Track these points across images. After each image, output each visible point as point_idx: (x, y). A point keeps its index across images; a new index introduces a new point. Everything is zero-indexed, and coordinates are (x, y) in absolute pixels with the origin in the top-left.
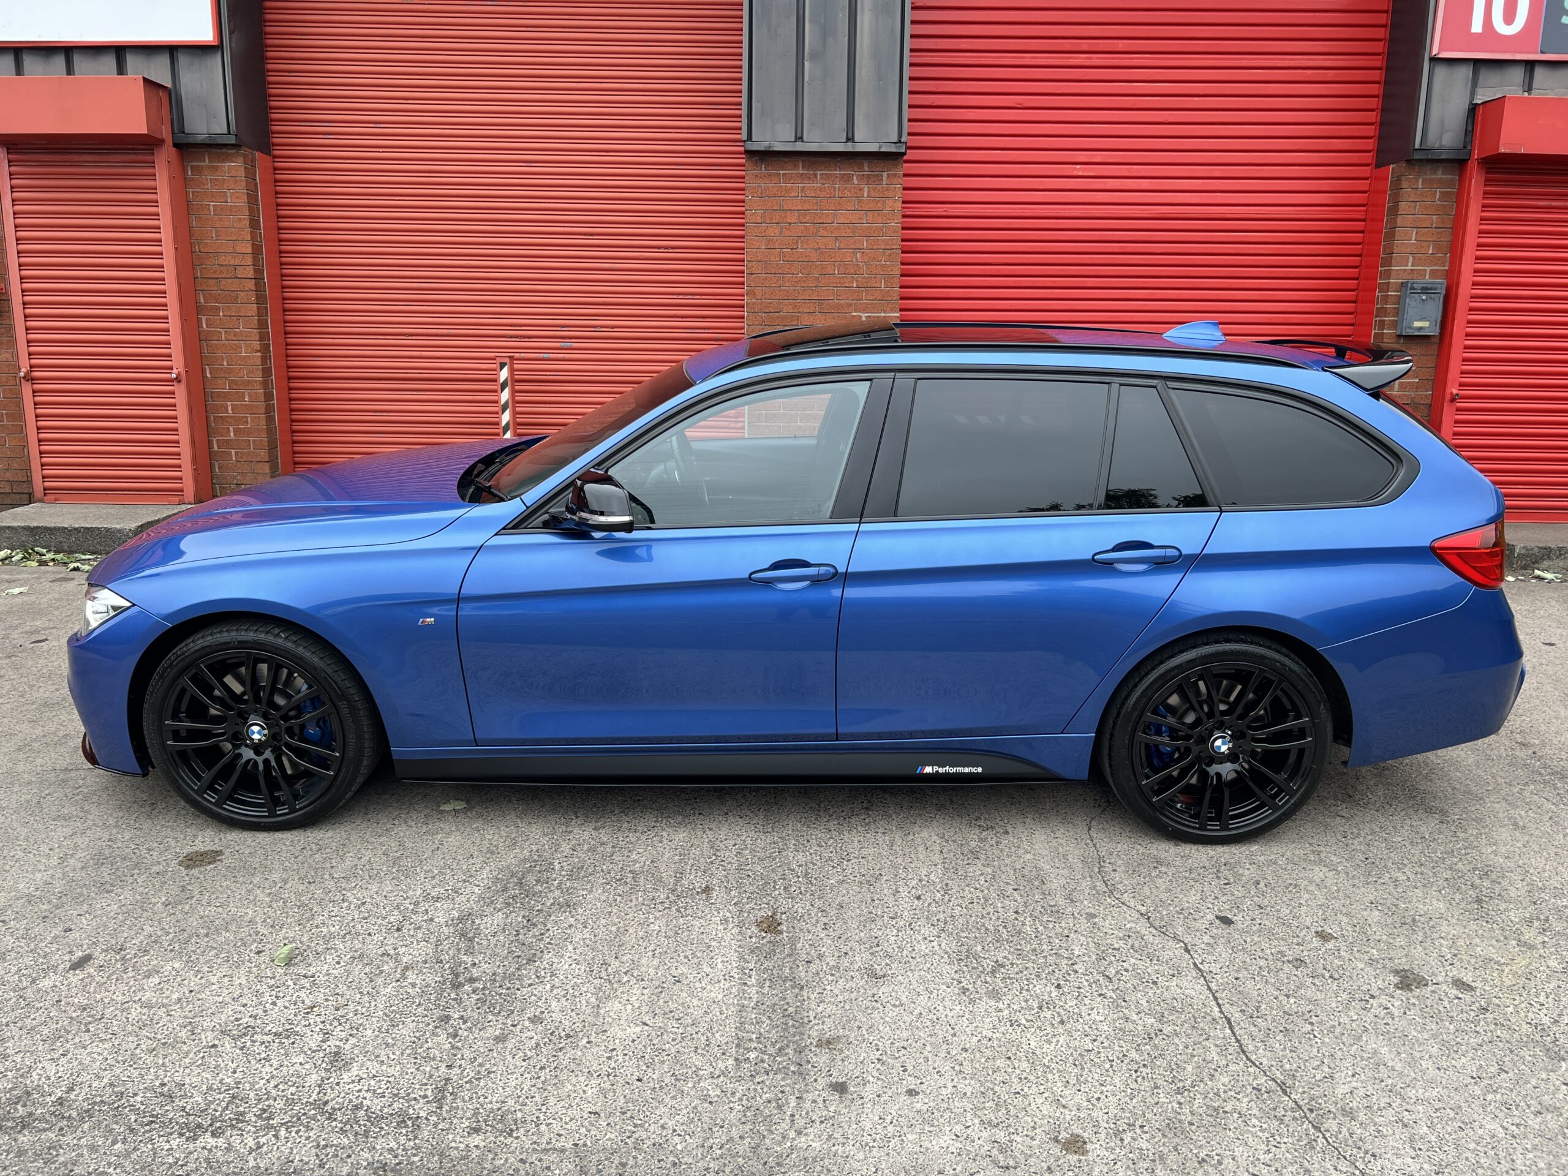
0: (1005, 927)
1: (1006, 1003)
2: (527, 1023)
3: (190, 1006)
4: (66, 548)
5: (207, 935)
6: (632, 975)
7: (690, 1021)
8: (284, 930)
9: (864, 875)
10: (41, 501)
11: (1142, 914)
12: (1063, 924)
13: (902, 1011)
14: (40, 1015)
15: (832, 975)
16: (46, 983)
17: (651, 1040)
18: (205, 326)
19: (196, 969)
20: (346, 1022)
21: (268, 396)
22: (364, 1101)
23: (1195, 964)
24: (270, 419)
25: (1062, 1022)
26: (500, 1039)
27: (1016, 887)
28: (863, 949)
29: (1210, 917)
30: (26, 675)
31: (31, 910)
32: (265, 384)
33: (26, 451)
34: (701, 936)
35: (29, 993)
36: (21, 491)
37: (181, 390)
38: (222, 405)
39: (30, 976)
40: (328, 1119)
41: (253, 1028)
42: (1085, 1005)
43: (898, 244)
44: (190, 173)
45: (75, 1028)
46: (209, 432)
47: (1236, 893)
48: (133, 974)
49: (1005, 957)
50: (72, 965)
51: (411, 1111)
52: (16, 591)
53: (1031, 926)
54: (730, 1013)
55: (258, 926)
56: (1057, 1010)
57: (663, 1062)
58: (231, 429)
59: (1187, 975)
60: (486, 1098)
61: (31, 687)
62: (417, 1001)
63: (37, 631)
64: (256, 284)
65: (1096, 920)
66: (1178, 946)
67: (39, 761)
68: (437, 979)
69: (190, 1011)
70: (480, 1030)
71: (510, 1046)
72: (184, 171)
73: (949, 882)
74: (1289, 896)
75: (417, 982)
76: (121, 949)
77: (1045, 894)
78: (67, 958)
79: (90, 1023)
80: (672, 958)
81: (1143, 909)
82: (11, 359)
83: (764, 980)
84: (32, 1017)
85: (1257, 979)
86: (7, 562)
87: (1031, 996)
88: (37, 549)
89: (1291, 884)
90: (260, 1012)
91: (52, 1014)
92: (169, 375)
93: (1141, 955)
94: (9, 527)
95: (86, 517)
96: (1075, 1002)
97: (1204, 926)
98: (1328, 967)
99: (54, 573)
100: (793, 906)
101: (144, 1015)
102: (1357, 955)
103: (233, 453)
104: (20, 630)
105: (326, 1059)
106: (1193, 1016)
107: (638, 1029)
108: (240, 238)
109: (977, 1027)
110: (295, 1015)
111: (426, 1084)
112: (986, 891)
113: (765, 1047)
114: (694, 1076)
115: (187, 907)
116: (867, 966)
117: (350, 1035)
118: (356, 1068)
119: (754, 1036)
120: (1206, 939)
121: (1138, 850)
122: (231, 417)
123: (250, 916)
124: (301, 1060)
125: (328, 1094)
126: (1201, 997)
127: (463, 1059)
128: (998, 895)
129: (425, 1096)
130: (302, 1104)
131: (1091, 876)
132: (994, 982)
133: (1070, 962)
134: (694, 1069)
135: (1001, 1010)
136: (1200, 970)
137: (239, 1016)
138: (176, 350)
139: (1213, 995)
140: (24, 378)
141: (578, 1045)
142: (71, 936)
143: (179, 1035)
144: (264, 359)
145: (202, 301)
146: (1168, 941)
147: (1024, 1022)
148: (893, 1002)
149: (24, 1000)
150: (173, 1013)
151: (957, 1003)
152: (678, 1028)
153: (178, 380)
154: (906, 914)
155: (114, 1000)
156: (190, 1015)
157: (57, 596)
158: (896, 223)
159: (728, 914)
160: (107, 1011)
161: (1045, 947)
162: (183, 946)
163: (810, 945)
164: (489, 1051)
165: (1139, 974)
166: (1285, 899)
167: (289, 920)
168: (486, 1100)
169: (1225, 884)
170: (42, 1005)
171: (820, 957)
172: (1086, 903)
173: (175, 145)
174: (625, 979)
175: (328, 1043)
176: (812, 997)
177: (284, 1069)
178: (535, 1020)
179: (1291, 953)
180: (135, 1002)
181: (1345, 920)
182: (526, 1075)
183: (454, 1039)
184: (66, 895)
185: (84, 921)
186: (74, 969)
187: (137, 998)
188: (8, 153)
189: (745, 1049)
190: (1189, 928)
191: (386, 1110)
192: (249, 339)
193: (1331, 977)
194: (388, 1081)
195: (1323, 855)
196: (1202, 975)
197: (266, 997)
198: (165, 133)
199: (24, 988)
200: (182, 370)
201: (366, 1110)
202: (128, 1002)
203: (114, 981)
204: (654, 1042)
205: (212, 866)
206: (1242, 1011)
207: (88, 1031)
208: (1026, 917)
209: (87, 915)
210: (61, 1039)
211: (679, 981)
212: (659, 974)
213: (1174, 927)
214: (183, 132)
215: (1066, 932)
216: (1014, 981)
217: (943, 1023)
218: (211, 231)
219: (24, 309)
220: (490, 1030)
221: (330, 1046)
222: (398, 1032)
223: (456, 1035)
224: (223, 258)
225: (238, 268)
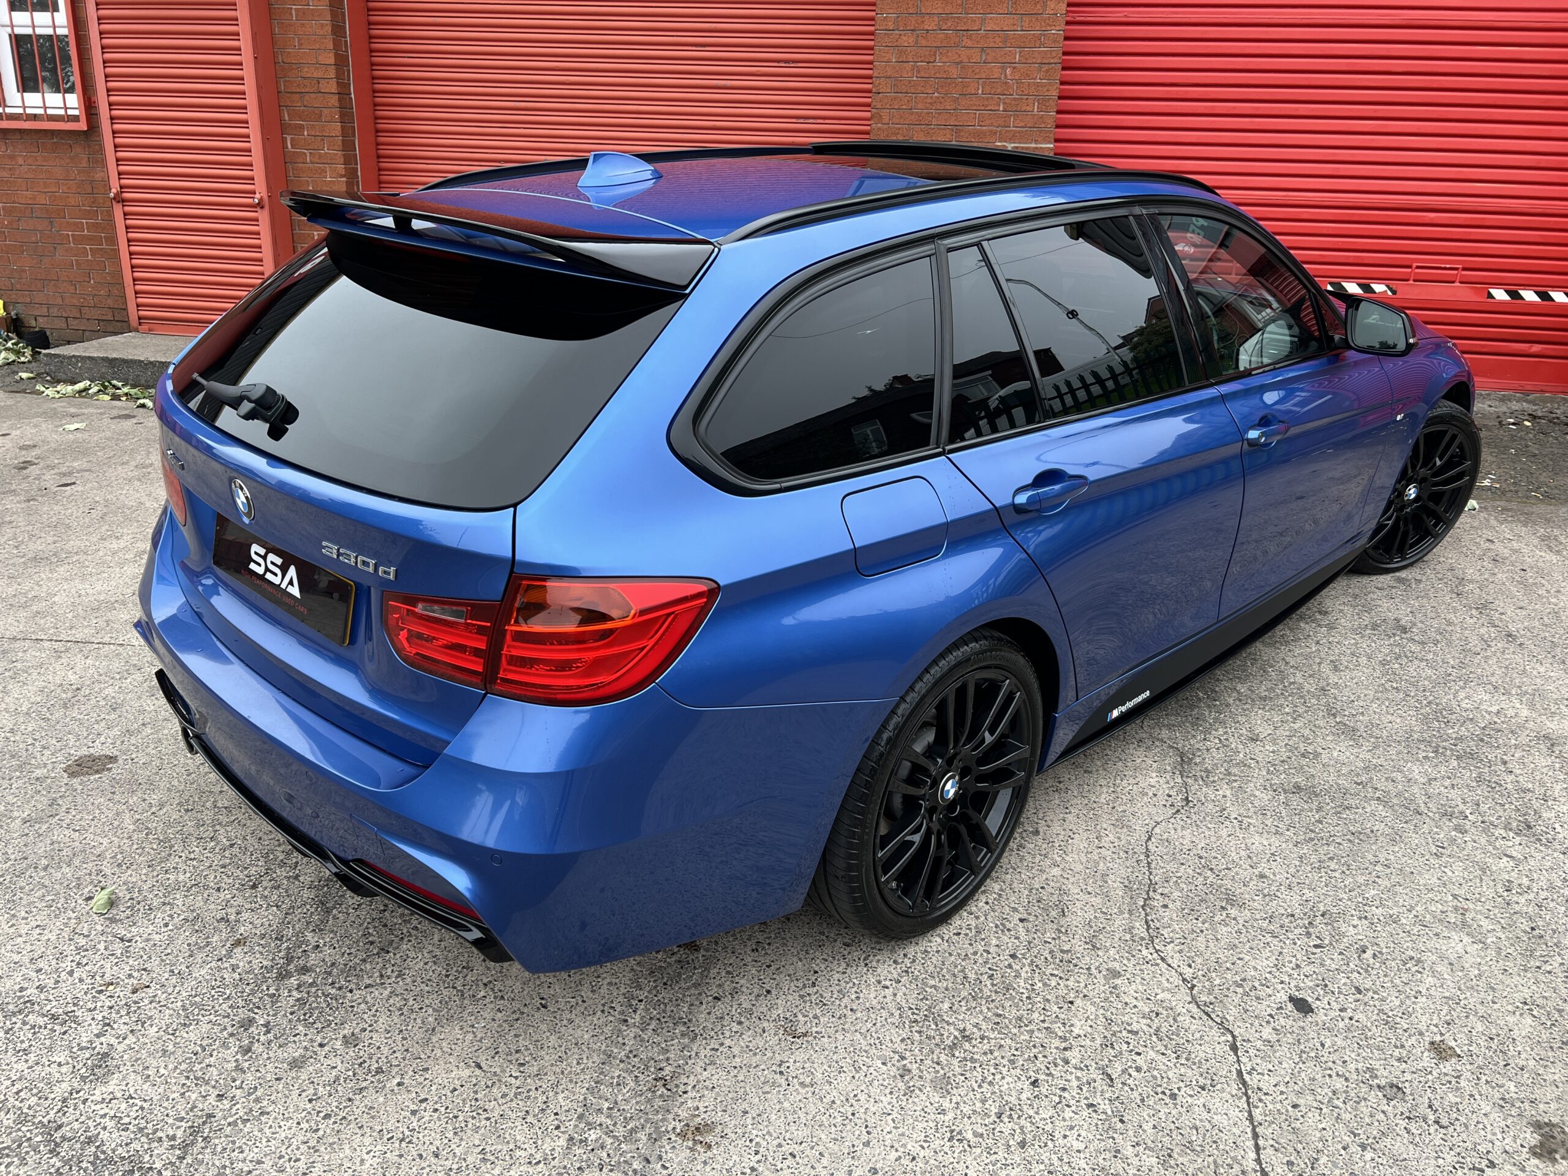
0: (991, 977)
1: (954, 1101)
2: (338, 1044)
4: (143, 382)
5: (45, 869)
6: (493, 990)
7: (536, 1068)
8: (129, 872)
10: (137, 331)
11: (1184, 980)
12: (1070, 983)
13: (810, 1094)
15: (740, 1023)
17: (476, 1093)
18: (290, 147)
19: (12, 912)
20: (135, 1012)
22: (102, 1132)
23: (1240, 1073)
25: (1023, 1144)
26: (296, 1064)
27: (1025, 916)
28: (793, 989)
29: (1282, 997)
30: (34, 522)
36: (122, 319)
37: (264, 216)
38: (308, 234)
40: (51, 1152)
41: (33, 1004)
42: (1064, 1120)
43: (1057, 57)
47: (1328, 962)
49: (976, 1025)
51: (147, 1158)
52: (74, 426)
53: (1026, 979)
55: (105, 863)
56: (1023, 1122)
57: (477, 1129)
59: (1223, 1090)
60: (242, 1152)
61: (31, 537)
63: (71, 473)
64: (340, 100)
65: (1118, 981)
66: (1223, 1038)
68: (265, 963)
70: (280, 1046)
71: (304, 1076)
74: (1405, 977)
75: (241, 964)
77: (1060, 932)
81: (1188, 972)
82: (105, 179)
83: (652, 1018)
85: (1325, 1110)
86: (84, 394)
87: (993, 1093)
88: (114, 382)
89: (1412, 958)
90: (51, 983)
92: (251, 200)
93: (1166, 1046)
94: (89, 358)
96: (1052, 1112)
97: (1269, 1011)
98: (1436, 1104)
99: (120, 408)
102: (1484, 1089)
105: (89, 1062)
106: (1215, 1162)
107: (467, 1073)
108: (323, 47)
109: (903, 1135)
110: (86, 993)
111: (182, 1119)
112: (982, 919)
113: (615, 1124)
114: (508, 1158)
115: (44, 827)
116: (788, 1015)
117: (132, 1031)
118: (115, 1081)
119: (606, 1105)
120: (1267, 1032)
121: (1206, 878)
123: (103, 848)
124: (62, 1059)
125: (67, 1115)
126: (1235, 1130)
127: (241, 1087)
128: (997, 926)
129: (173, 1138)
130: (34, 1123)
131: (1130, 912)
132: (949, 1064)
133: (1064, 1045)
134: (512, 1146)
135: (943, 1112)
136: (1244, 1083)
137: (26, 985)
138: (258, 172)
139: (1254, 1130)
140: (114, 198)
141: (384, 1087)
144: (351, 184)
145: (287, 118)
146: (1211, 1028)
147: (969, 1135)
148: (802, 1078)
151: (888, 1091)
152: (516, 1078)
153: (260, 205)
158: (1057, 30)
161: (1035, 1016)
162: (15, 879)
163: (729, 972)
164: (277, 1079)
165: (1155, 1078)
166: (1397, 981)
167: (141, 858)
168: (241, 1156)
169: (1316, 946)
171: (736, 992)
175: (103, 1039)
176: (702, 1054)
177: (38, 1068)
178: (350, 1041)
179: (1385, 1074)
181: (1479, 1027)
182: (305, 1125)
183: (244, 1055)
189: (588, 1124)
190: (1246, 1011)
191: (120, 1150)
192: (333, 161)
193: (1436, 1122)
194: (142, 1108)
195: (1469, 916)
196: (1246, 1094)
197: (67, 965)
200: (265, 195)
201: (97, 1147)
204: (479, 1096)
205: (97, 776)
206: (1290, 1163)
208: (1024, 965)
211: (544, 1007)
213: (1225, 1006)
215: (1072, 996)
216: (977, 1065)
217: (858, 1122)
218: (294, 38)
219: (112, 123)
220: (291, 1048)
221: (102, 1044)
222: (185, 1035)
223: (249, 1050)
224: (306, 69)
225: (322, 81)
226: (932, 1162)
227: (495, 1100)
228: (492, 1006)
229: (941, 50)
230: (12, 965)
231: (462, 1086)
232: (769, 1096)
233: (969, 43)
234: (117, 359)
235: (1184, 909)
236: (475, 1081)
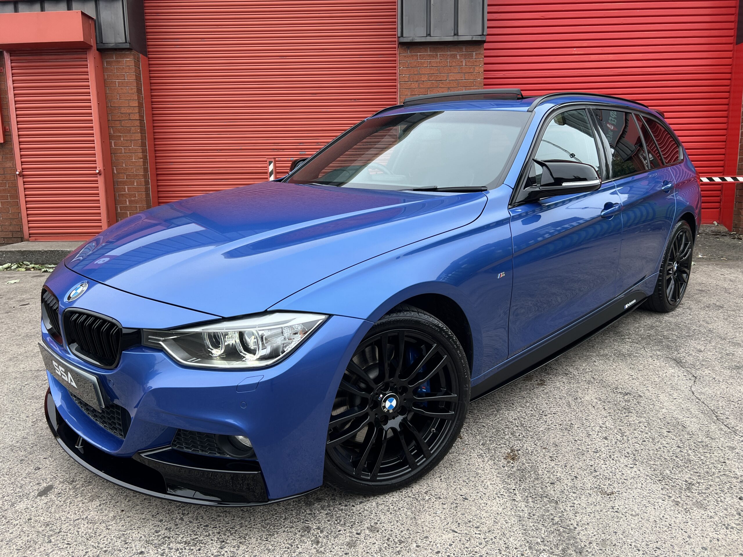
0: (676, 457)
1: (712, 512)
2: (367, 532)
3: (123, 521)
4: (40, 262)
7: (486, 528)
9: (561, 425)
10: (28, 240)
12: (716, 454)
13: (640, 519)
14: (16, 531)
15: (574, 493)
16: (21, 506)
17: (463, 544)
18: (113, 146)
20: (235, 533)
21: (147, 183)
24: (147, 195)
26: (351, 545)
27: (668, 430)
28: (587, 474)
30: (16, 321)
31: (13, 456)
32: (145, 176)
33: (20, 215)
34: (469, 467)
35: (9, 514)
36: (17, 236)
37: (101, 180)
38: (122, 188)
39: (10, 501)
41: (169, 538)
44: (105, 65)
45: (40, 540)
46: (116, 202)
48: (81, 498)
49: (690, 478)
50: (39, 493)
52: (13, 282)
53: (694, 456)
54: (513, 522)
58: (127, 200)
61: (19, 327)
62: (283, 516)
63: (23, 300)
64: (140, 123)
65: (737, 451)
67: (22, 366)
69: (123, 526)
70: (335, 538)
71: (360, 550)
72: (103, 64)
73: (620, 428)
76: (73, 481)
77: (690, 435)
78: (36, 488)
79: (52, 536)
80: (454, 482)
82: (12, 167)
83: (527, 497)
84: (10, 531)
86: (9, 269)
87: (727, 505)
88: (25, 262)
91: (24, 529)
92: (95, 171)
94: (10, 251)
95: (51, 247)
99: (34, 273)
100: (523, 446)
101: (90, 529)
103: (128, 213)
104: (14, 300)
107: (451, 535)
108: (132, 98)
110: (198, 528)
112: (650, 433)
113: (551, 549)
117: (240, 543)
121: (734, 405)
122: (127, 194)
128: (659, 436)
131: (714, 422)
132: (694, 496)
135: (712, 517)
137: (158, 529)
138: (99, 158)
140: (19, 175)
141: (410, 549)
142: (39, 472)
143: (116, 544)
144: (145, 163)
145: (112, 132)
147: (734, 525)
148: (630, 513)
149: (5, 519)
150: (110, 527)
151: (677, 512)
153: (99, 173)
154: (603, 449)
155: (68, 518)
156: (123, 529)
157: (34, 283)
158: (480, 79)
159: (481, 452)
160: (64, 526)
161: (713, 470)
163: (547, 471)
170: (17, 522)
171: (559, 479)
172: (722, 439)
173: (98, 50)
174: (427, 498)
175: (226, 549)
176: (568, 509)
178: (373, 529)
180: (83, 519)
183: (317, 545)
184: (36, 445)
185: (48, 463)
186: (41, 496)
187: (85, 517)
188: (10, 56)
192: (136, 152)
198: (93, 42)
199: (6, 510)
200: (102, 169)
202: (78, 519)
203: (68, 503)
207: (50, 542)
208: (687, 450)
209: (50, 458)
210: (31, 549)
211: (466, 499)
212: (450, 494)
214: (102, 43)
215: (722, 460)
216: (708, 495)
217: (675, 528)
218: (117, 95)
219: (19, 138)
220: (342, 538)
221: (226, 552)
222: (275, 540)
223: (318, 542)
224: (123, 109)
225: (131, 115)
226: (728, 540)
227: (477, 546)
228: (438, 502)
229: (430, 89)
230: (142, 520)
231: (453, 542)
232: (620, 523)
233: (443, 86)
234: (26, 251)
235: (737, 418)
236: (458, 539)
